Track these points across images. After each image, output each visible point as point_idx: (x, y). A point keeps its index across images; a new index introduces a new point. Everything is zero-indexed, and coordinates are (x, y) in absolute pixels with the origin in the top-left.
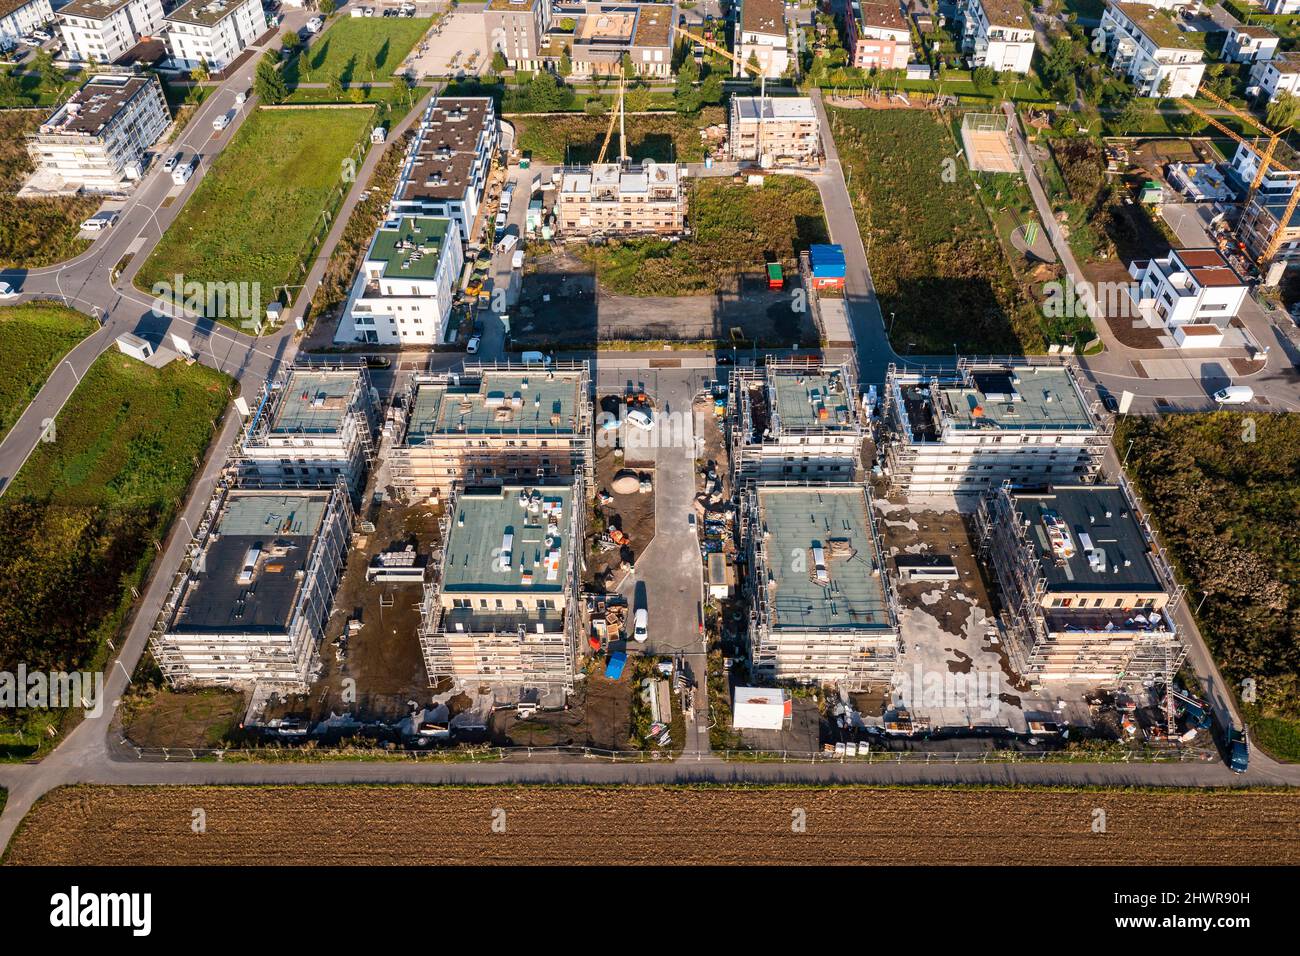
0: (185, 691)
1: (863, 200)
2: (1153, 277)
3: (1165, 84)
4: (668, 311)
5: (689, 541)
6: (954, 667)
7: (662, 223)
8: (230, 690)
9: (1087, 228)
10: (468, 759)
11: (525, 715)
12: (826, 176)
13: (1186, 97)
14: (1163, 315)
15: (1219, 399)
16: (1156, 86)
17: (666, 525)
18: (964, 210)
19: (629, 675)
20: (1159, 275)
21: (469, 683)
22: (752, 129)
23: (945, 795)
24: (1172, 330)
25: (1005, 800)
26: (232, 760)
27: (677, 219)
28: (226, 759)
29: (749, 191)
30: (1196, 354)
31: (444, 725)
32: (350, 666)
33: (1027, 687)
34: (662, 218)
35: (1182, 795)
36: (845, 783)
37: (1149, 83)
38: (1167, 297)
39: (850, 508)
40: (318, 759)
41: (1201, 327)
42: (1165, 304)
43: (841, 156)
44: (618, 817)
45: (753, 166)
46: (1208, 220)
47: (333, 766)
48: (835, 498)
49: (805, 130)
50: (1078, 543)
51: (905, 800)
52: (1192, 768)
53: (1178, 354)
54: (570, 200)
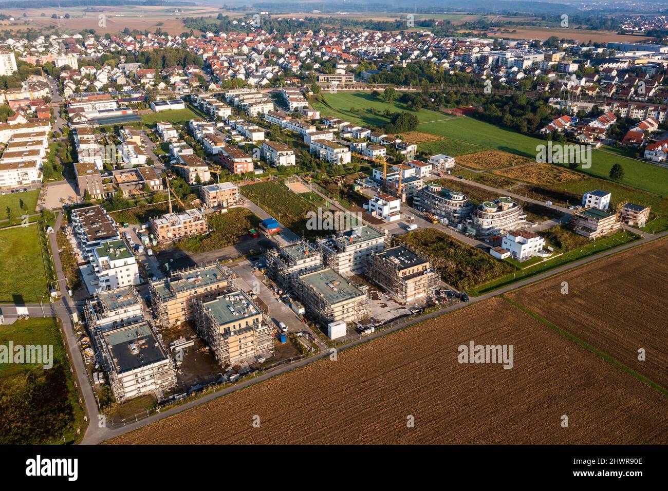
0: (124, 403)
1: (267, 208)
2: (372, 205)
3: (341, 160)
4: (222, 253)
5: (281, 305)
6: (383, 307)
7: (200, 229)
8: (144, 396)
9: (343, 200)
10: (253, 377)
11: (262, 362)
12: (247, 205)
13: (348, 163)
14: (380, 215)
15: (409, 230)
16: (339, 160)
17: (270, 303)
18: (302, 204)
19: (289, 341)
20: (374, 204)
21: (235, 362)
22: (215, 195)
23: (401, 332)
24: (385, 218)
25: (417, 328)
26: (165, 410)
27: (205, 227)
28: (162, 411)
29: (223, 215)
30: (394, 222)
31: (237, 373)
32: (187, 374)
33: (405, 304)
34: (199, 227)
35: (458, 312)
36: (373, 339)
37: (336, 160)
38: (379, 209)
39: (331, 273)
40: (199, 397)
41: (392, 214)
42: (379, 211)
43: (249, 199)
44: (313, 371)
45: (220, 206)
46: (376, 191)
47: (205, 397)
48: (324, 273)
49: (234, 192)
50: (399, 259)
51: (392, 337)
52: (456, 305)
53: (390, 223)
54: (162, 227)
